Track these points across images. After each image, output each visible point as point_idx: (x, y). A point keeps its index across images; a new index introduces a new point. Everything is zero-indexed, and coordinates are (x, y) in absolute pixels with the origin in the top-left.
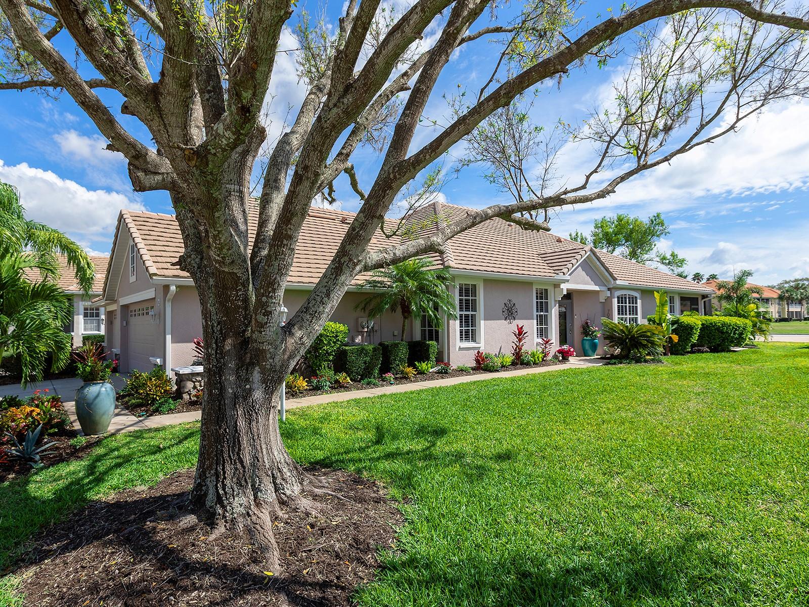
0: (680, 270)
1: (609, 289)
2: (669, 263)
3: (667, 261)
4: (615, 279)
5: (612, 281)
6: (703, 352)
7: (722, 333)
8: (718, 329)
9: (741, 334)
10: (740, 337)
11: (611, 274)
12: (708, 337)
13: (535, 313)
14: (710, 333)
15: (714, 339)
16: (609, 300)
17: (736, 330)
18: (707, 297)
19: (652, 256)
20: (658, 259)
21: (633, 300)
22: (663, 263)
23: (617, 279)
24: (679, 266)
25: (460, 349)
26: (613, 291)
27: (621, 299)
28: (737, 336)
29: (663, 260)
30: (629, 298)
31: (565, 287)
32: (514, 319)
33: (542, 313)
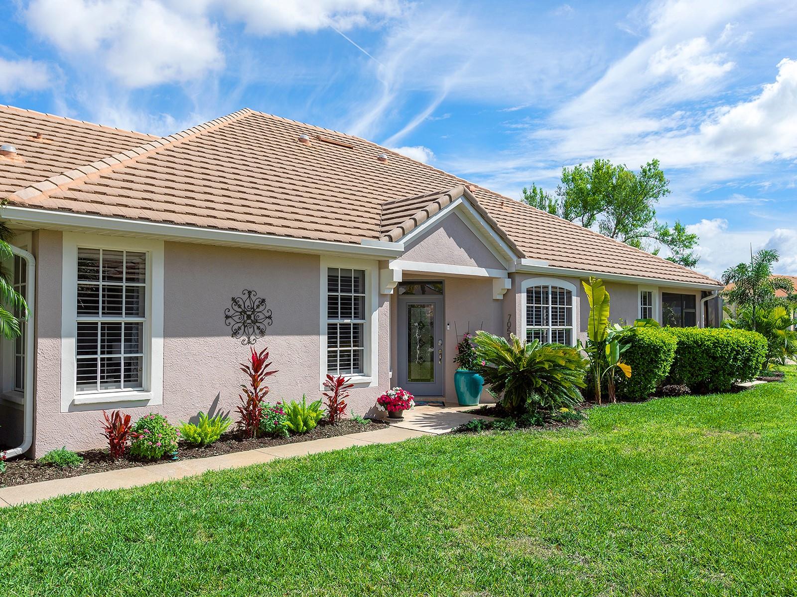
0: (687, 252)
1: (510, 275)
2: (673, 242)
3: (670, 238)
4: (520, 256)
5: (515, 259)
6: (678, 394)
7: (715, 358)
8: (707, 351)
9: (748, 359)
10: (745, 365)
11: (512, 246)
12: (692, 367)
13: (324, 321)
14: (694, 359)
15: (700, 369)
16: (509, 296)
17: (738, 353)
18: (710, 293)
19: (648, 230)
20: (656, 234)
21: (563, 297)
22: (663, 241)
23: (524, 257)
24: (686, 247)
25: (74, 407)
26: (517, 278)
27: (534, 295)
28: (739, 363)
29: (663, 236)
30: (554, 293)
31: (398, 268)
32: (262, 333)
33: (347, 321)
